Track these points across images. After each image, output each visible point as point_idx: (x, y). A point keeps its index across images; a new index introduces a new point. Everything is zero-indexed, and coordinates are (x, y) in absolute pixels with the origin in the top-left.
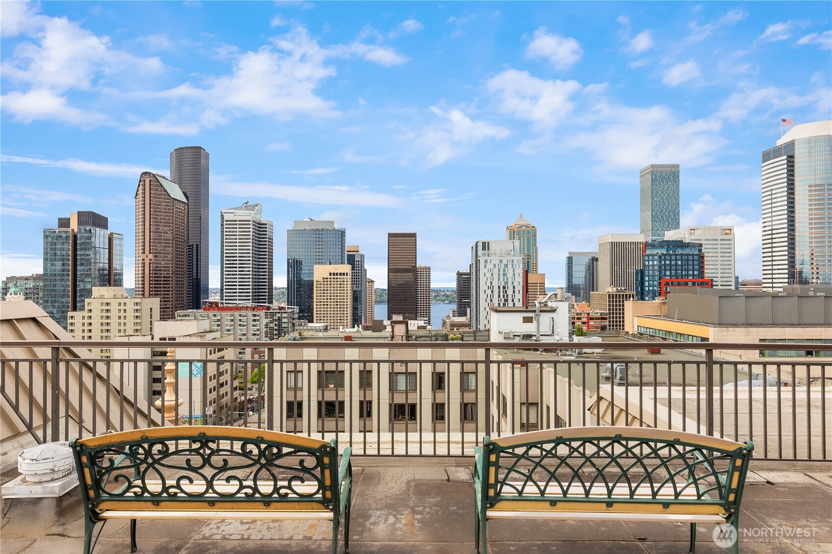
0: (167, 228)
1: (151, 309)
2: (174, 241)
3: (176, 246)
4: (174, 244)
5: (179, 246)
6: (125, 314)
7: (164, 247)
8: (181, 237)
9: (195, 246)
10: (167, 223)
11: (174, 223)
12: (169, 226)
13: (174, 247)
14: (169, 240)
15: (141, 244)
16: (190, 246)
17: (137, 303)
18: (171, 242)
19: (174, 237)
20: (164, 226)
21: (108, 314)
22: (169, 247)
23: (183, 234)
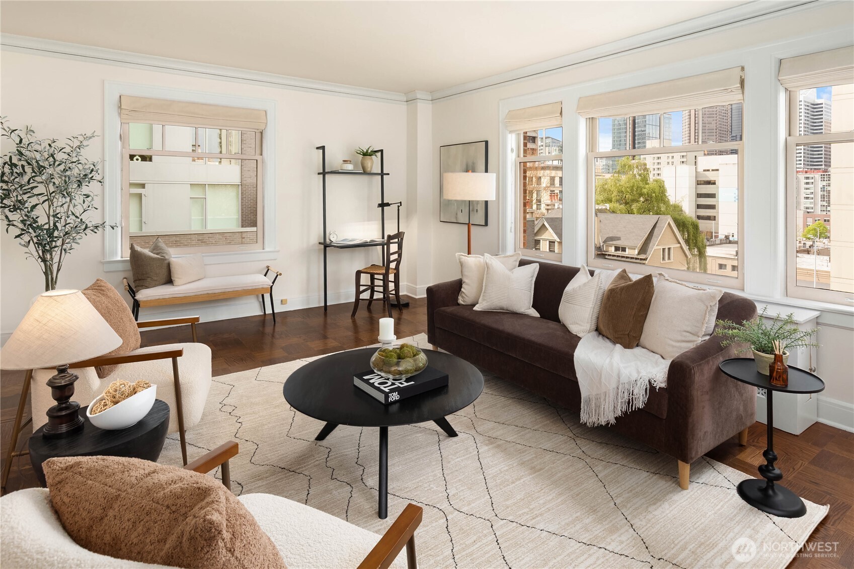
0: (711, 119)
1: (696, 156)
2: (718, 130)
3: (720, 135)
4: (718, 133)
5: (722, 135)
6: (673, 160)
7: (708, 136)
8: (724, 127)
9: (739, 136)
10: (710, 114)
11: (718, 114)
12: (713, 117)
13: (718, 136)
14: (713, 129)
15: (687, 123)
16: (733, 137)
17: (683, 156)
18: (715, 131)
19: (718, 127)
20: (708, 117)
21: (659, 161)
22: (713, 136)
23: (727, 124)
